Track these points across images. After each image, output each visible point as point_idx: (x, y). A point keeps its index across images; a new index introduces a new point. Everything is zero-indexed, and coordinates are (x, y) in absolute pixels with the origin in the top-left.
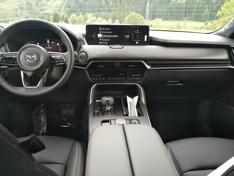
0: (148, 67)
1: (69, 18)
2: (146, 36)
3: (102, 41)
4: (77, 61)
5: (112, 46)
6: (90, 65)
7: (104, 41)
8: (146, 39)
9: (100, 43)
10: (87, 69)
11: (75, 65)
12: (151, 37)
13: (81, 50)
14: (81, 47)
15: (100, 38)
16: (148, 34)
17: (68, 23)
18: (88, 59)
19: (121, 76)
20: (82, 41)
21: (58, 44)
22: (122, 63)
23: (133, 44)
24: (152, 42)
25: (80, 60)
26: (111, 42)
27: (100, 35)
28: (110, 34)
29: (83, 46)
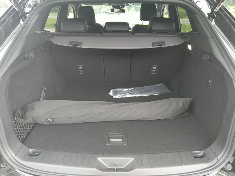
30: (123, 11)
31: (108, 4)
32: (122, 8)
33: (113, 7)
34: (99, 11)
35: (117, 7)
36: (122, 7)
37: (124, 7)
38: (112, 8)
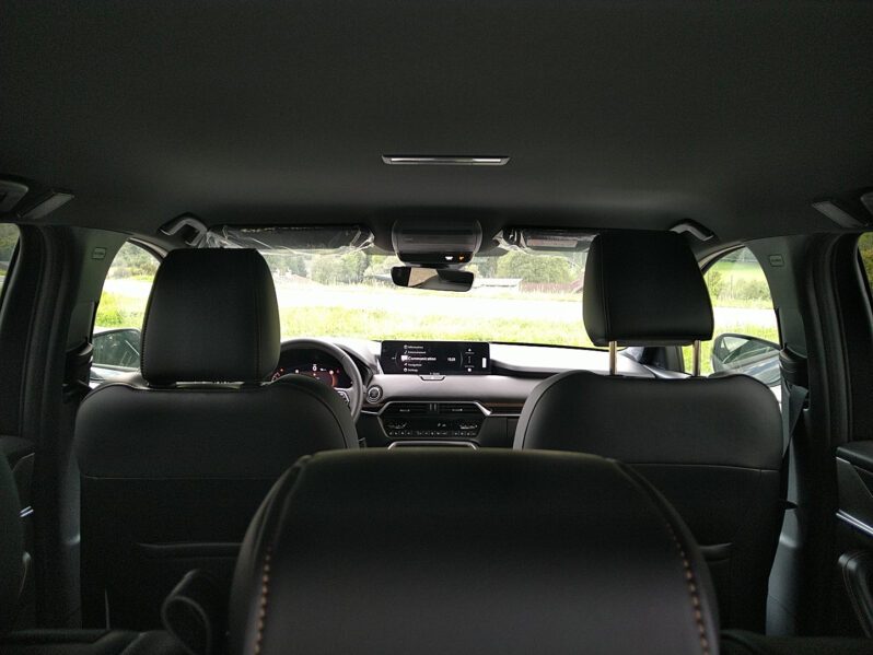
0: (488, 413)
1: (310, 259)
2: (484, 360)
3: (408, 367)
4: (365, 402)
5: (424, 377)
6: (387, 408)
7: (413, 368)
8: (484, 366)
9: (405, 369)
10: (382, 416)
11: (363, 409)
12: (494, 361)
13: (372, 383)
14: (372, 378)
15: (405, 362)
16: (488, 357)
17: (303, 274)
18: (383, 398)
19: (441, 429)
20: (375, 367)
21: (331, 372)
22: (441, 404)
23: (463, 372)
24: (496, 369)
25: (370, 400)
26: (425, 369)
27: (404, 358)
28: (423, 356)
29: (376, 376)
30: (465, 281)
31: (375, 241)
32: (452, 267)
33: (403, 257)
34: (358, 273)
35: (425, 260)
36: (455, 260)
37: (467, 259)
38: (402, 264)
